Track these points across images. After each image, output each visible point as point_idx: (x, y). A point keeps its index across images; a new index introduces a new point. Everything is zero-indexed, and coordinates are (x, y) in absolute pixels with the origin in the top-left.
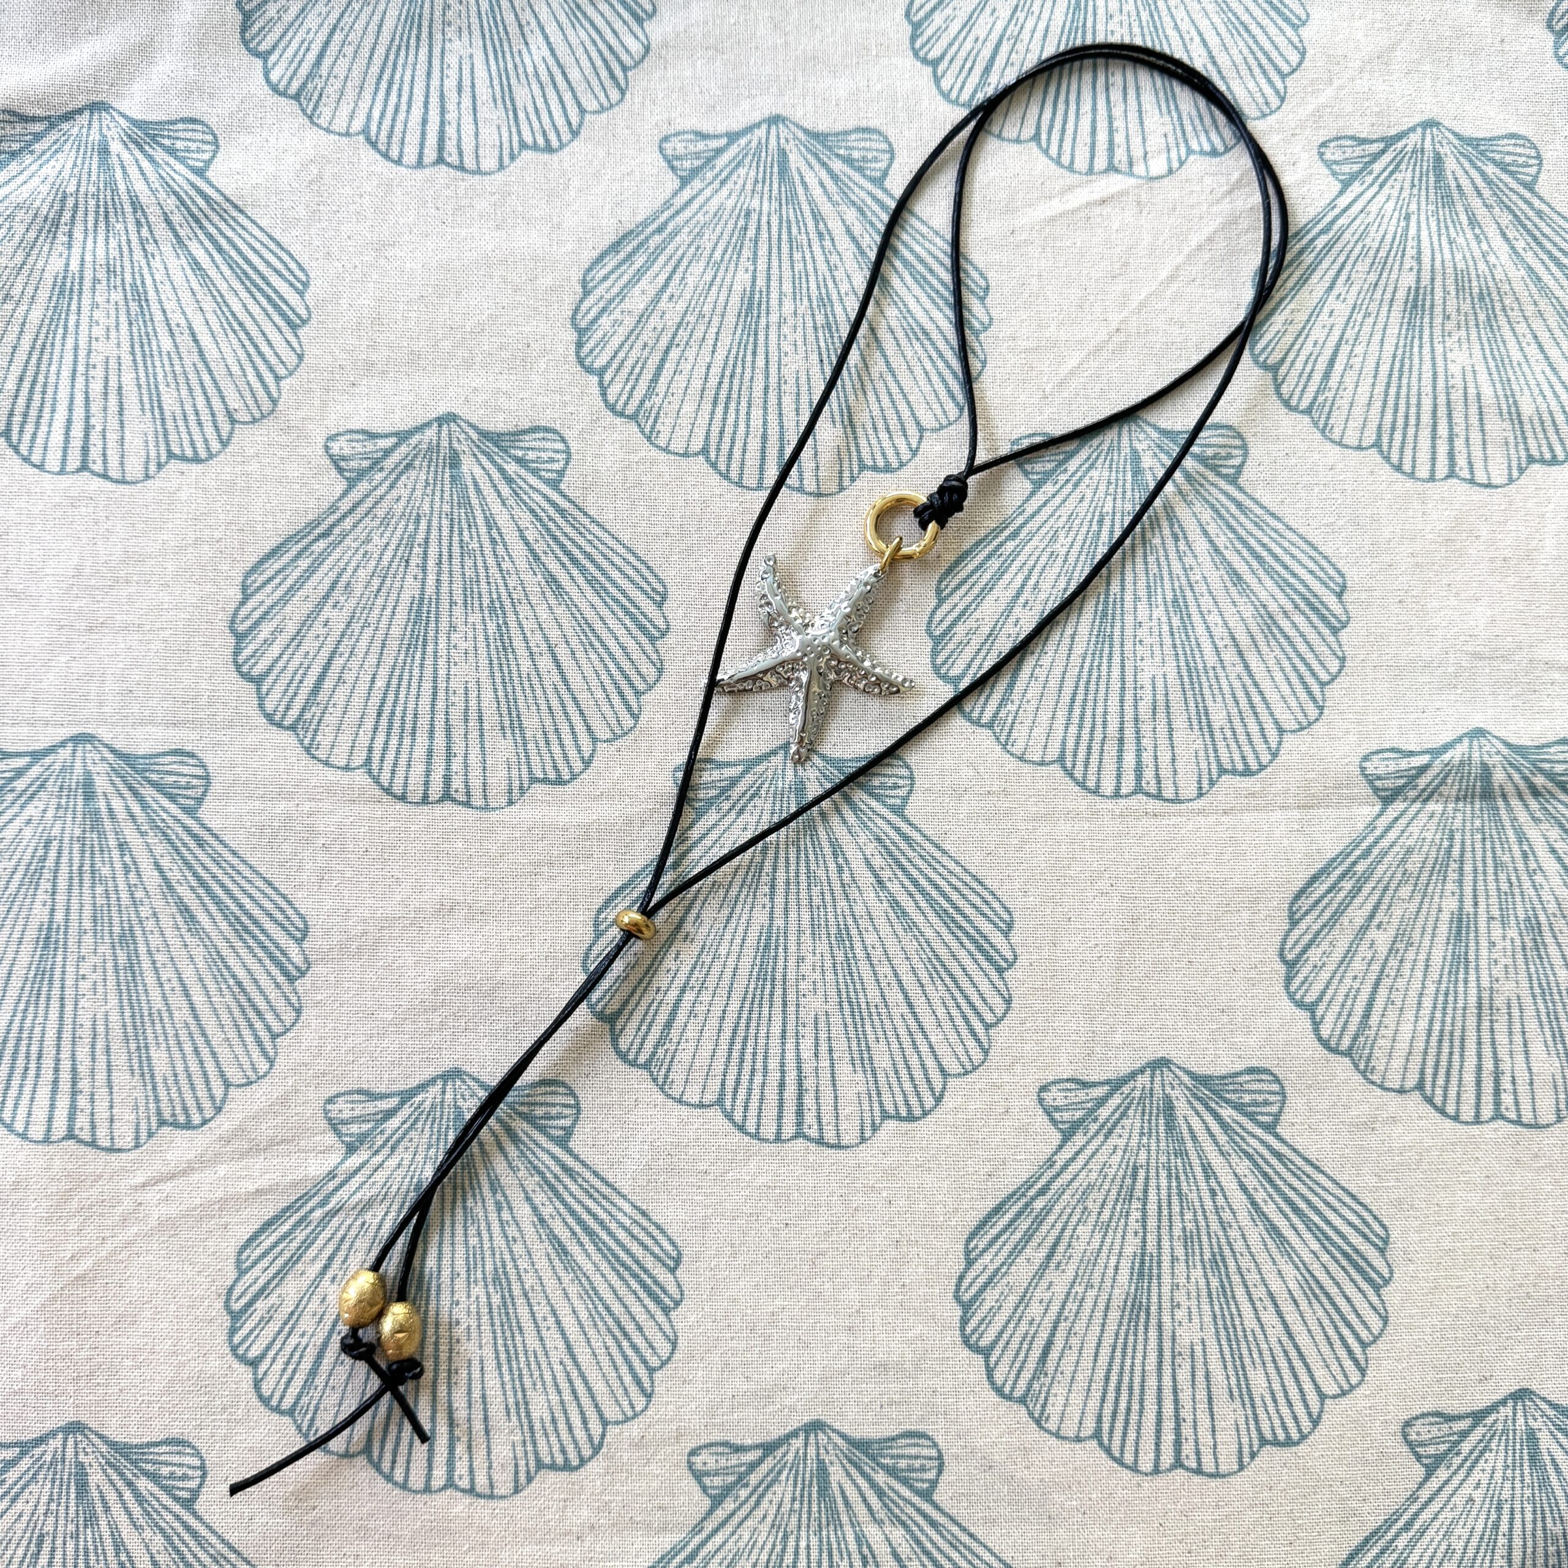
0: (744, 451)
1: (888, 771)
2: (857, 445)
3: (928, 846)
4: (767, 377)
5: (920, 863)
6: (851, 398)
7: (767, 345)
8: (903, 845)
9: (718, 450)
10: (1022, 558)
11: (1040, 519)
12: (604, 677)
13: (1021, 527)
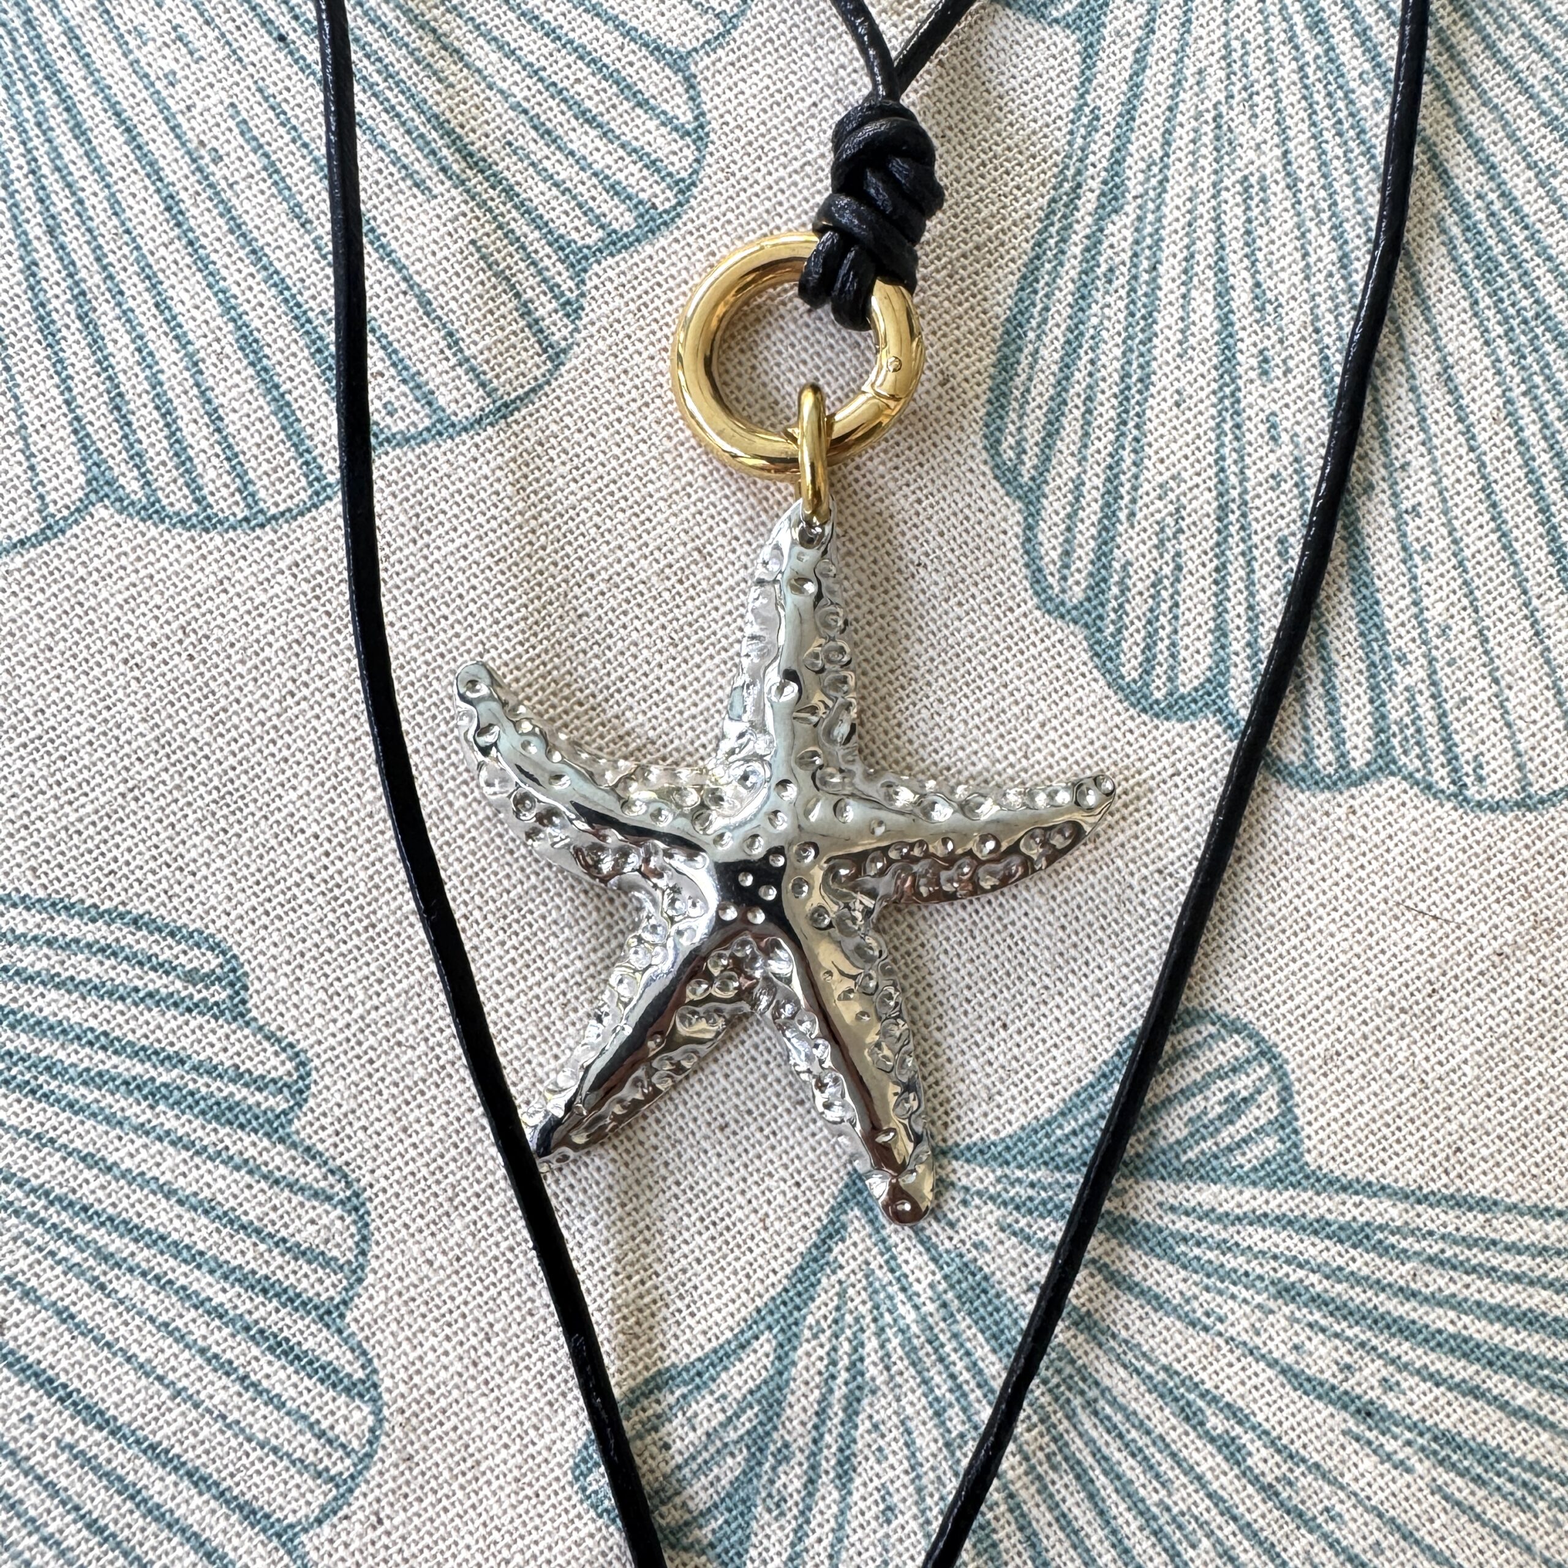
0: (215, 418)
1: (1189, 1073)
2: (525, 209)
3: (1429, 1217)
4: (155, 173)
5: (1437, 1281)
6: (428, 89)
7: (101, 88)
8: (1362, 1262)
9: (137, 458)
10: (1172, 249)
11: (1151, 113)
12: (199, 1328)
13: (1117, 162)
